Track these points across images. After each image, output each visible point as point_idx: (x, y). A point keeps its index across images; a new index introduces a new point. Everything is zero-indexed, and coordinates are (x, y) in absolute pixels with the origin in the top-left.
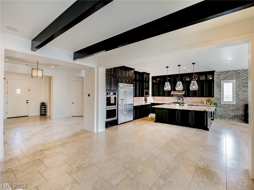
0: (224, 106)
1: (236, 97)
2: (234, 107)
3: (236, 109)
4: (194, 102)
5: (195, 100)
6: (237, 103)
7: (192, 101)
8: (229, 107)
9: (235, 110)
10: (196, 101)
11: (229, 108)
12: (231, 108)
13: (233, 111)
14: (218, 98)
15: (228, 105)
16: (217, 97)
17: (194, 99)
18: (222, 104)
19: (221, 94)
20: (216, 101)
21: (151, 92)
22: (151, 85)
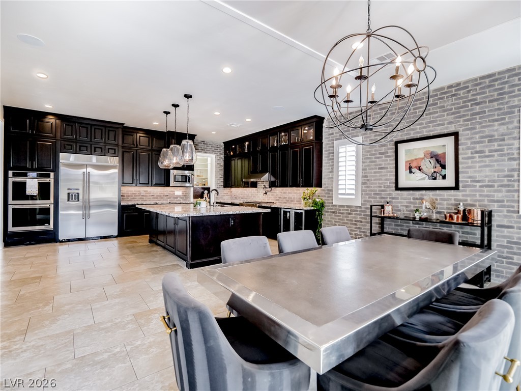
0: (340, 210)
1: (363, 186)
2: (358, 213)
3: (363, 220)
4: (288, 201)
5: (290, 195)
6: (365, 201)
7: (284, 198)
8: (350, 214)
9: (361, 222)
10: (292, 198)
11: (350, 216)
12: (353, 216)
13: (356, 224)
14: (328, 190)
15: (348, 206)
16: (328, 187)
17: (289, 193)
18: (336, 206)
19: (332, 178)
20: (325, 196)
21: (221, 178)
22: (221, 161)
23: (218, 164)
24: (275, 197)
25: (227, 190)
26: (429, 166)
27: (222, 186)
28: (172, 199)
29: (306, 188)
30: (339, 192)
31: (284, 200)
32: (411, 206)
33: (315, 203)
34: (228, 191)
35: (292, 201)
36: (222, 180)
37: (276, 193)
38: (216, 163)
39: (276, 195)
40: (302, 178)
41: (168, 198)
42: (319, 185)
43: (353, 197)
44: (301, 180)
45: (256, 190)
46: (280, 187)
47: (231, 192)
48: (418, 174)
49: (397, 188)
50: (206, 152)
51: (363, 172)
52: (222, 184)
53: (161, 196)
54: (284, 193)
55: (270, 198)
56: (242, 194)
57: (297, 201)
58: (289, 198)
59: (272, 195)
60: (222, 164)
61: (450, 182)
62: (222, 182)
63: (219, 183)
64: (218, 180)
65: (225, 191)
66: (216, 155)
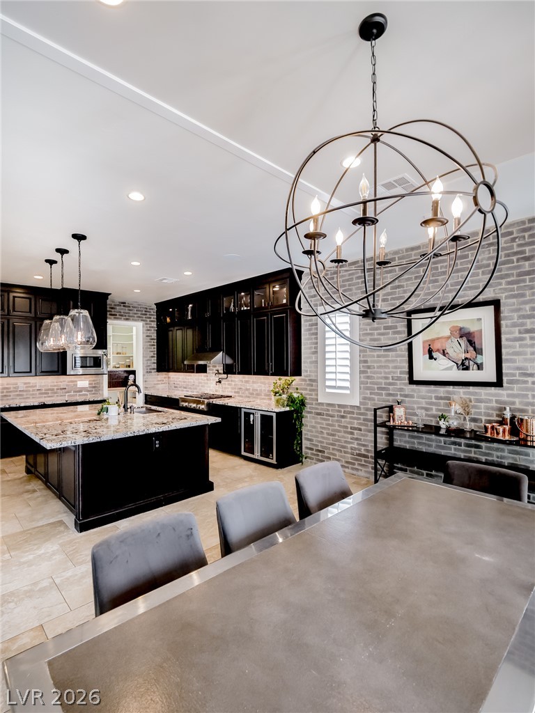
0: (328, 410)
1: (362, 375)
2: (355, 416)
3: (363, 428)
4: (252, 394)
5: (256, 386)
6: (365, 398)
7: (247, 389)
8: (343, 417)
9: (360, 430)
10: (257, 390)
11: (343, 420)
12: (348, 420)
13: (352, 433)
14: (310, 380)
15: (339, 406)
16: (310, 376)
17: (253, 382)
18: (322, 404)
19: (316, 362)
20: (306, 389)
21: (152, 357)
22: (153, 331)
23: (147, 336)
24: (232, 388)
25: (163, 375)
26: (458, 350)
27: (154, 369)
28: (72, 393)
29: (279, 377)
30: (327, 384)
31: (247, 392)
32: (432, 409)
33: (291, 400)
35: (258, 394)
36: (154, 360)
37: (234, 381)
38: (145, 335)
39: (235, 385)
40: (271, 362)
41: (66, 393)
42: (297, 372)
43: (348, 392)
44: (272, 364)
45: (205, 376)
46: (239, 373)
47: (169, 378)
48: (442, 361)
49: (412, 381)
50: (127, 319)
51: (362, 354)
52: (155, 366)
53: (53, 390)
54: (247, 382)
55: (225, 388)
56: (184, 382)
57: (266, 395)
58: (253, 390)
59: (229, 384)
60: (154, 336)
61: (489, 374)
62: (154, 363)
63: (149, 366)
64: (148, 360)
65: (159, 376)
66: (144, 323)
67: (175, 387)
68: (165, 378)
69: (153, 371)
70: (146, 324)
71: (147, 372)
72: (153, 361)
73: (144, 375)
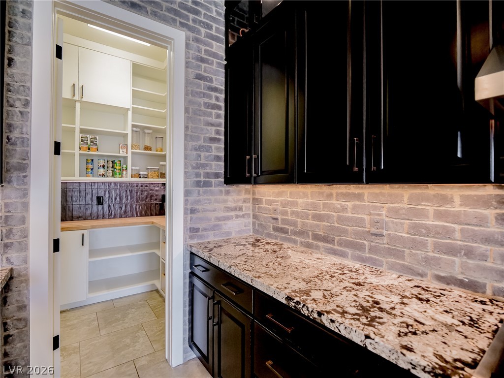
21: (213, 140)
22: (214, 67)
23: (199, 77)
25: (240, 193)
27: (217, 175)
34: (243, 196)
36: (219, 149)
38: (192, 72)
47: (256, 201)
52: (219, 167)
62: (217, 158)
63: (204, 166)
64: (200, 148)
65: (230, 198)
66: (191, 35)
67: (276, 229)
68: (244, 201)
69: (213, 180)
70: (197, 40)
71: (198, 184)
72: (214, 153)
73: (187, 193)
